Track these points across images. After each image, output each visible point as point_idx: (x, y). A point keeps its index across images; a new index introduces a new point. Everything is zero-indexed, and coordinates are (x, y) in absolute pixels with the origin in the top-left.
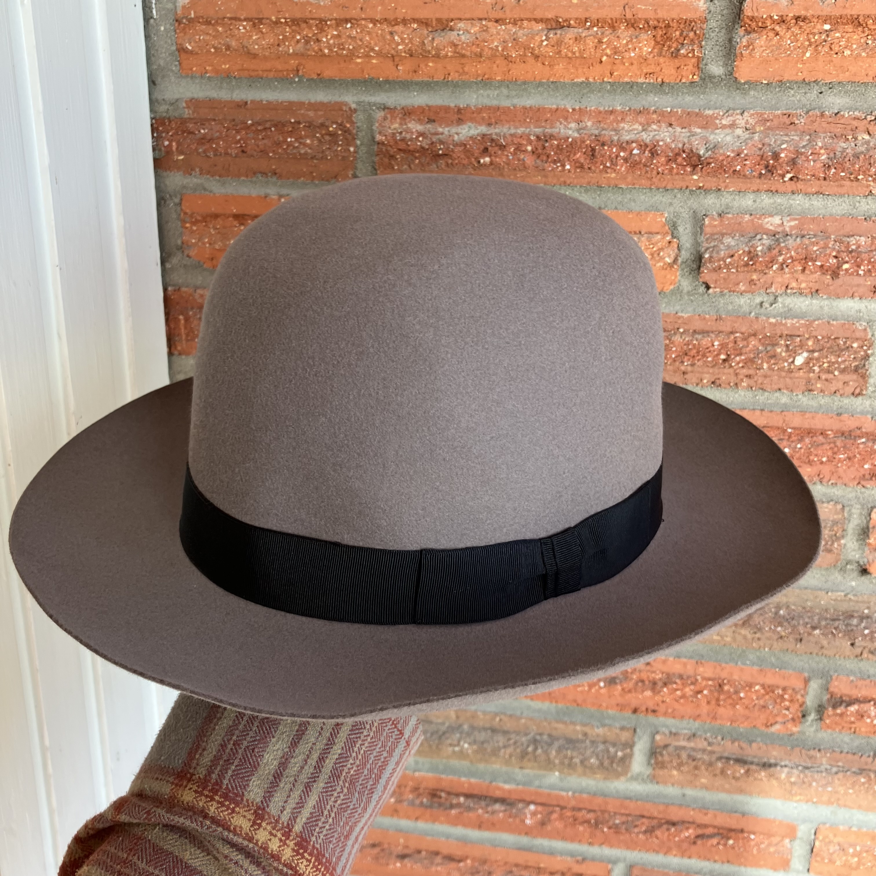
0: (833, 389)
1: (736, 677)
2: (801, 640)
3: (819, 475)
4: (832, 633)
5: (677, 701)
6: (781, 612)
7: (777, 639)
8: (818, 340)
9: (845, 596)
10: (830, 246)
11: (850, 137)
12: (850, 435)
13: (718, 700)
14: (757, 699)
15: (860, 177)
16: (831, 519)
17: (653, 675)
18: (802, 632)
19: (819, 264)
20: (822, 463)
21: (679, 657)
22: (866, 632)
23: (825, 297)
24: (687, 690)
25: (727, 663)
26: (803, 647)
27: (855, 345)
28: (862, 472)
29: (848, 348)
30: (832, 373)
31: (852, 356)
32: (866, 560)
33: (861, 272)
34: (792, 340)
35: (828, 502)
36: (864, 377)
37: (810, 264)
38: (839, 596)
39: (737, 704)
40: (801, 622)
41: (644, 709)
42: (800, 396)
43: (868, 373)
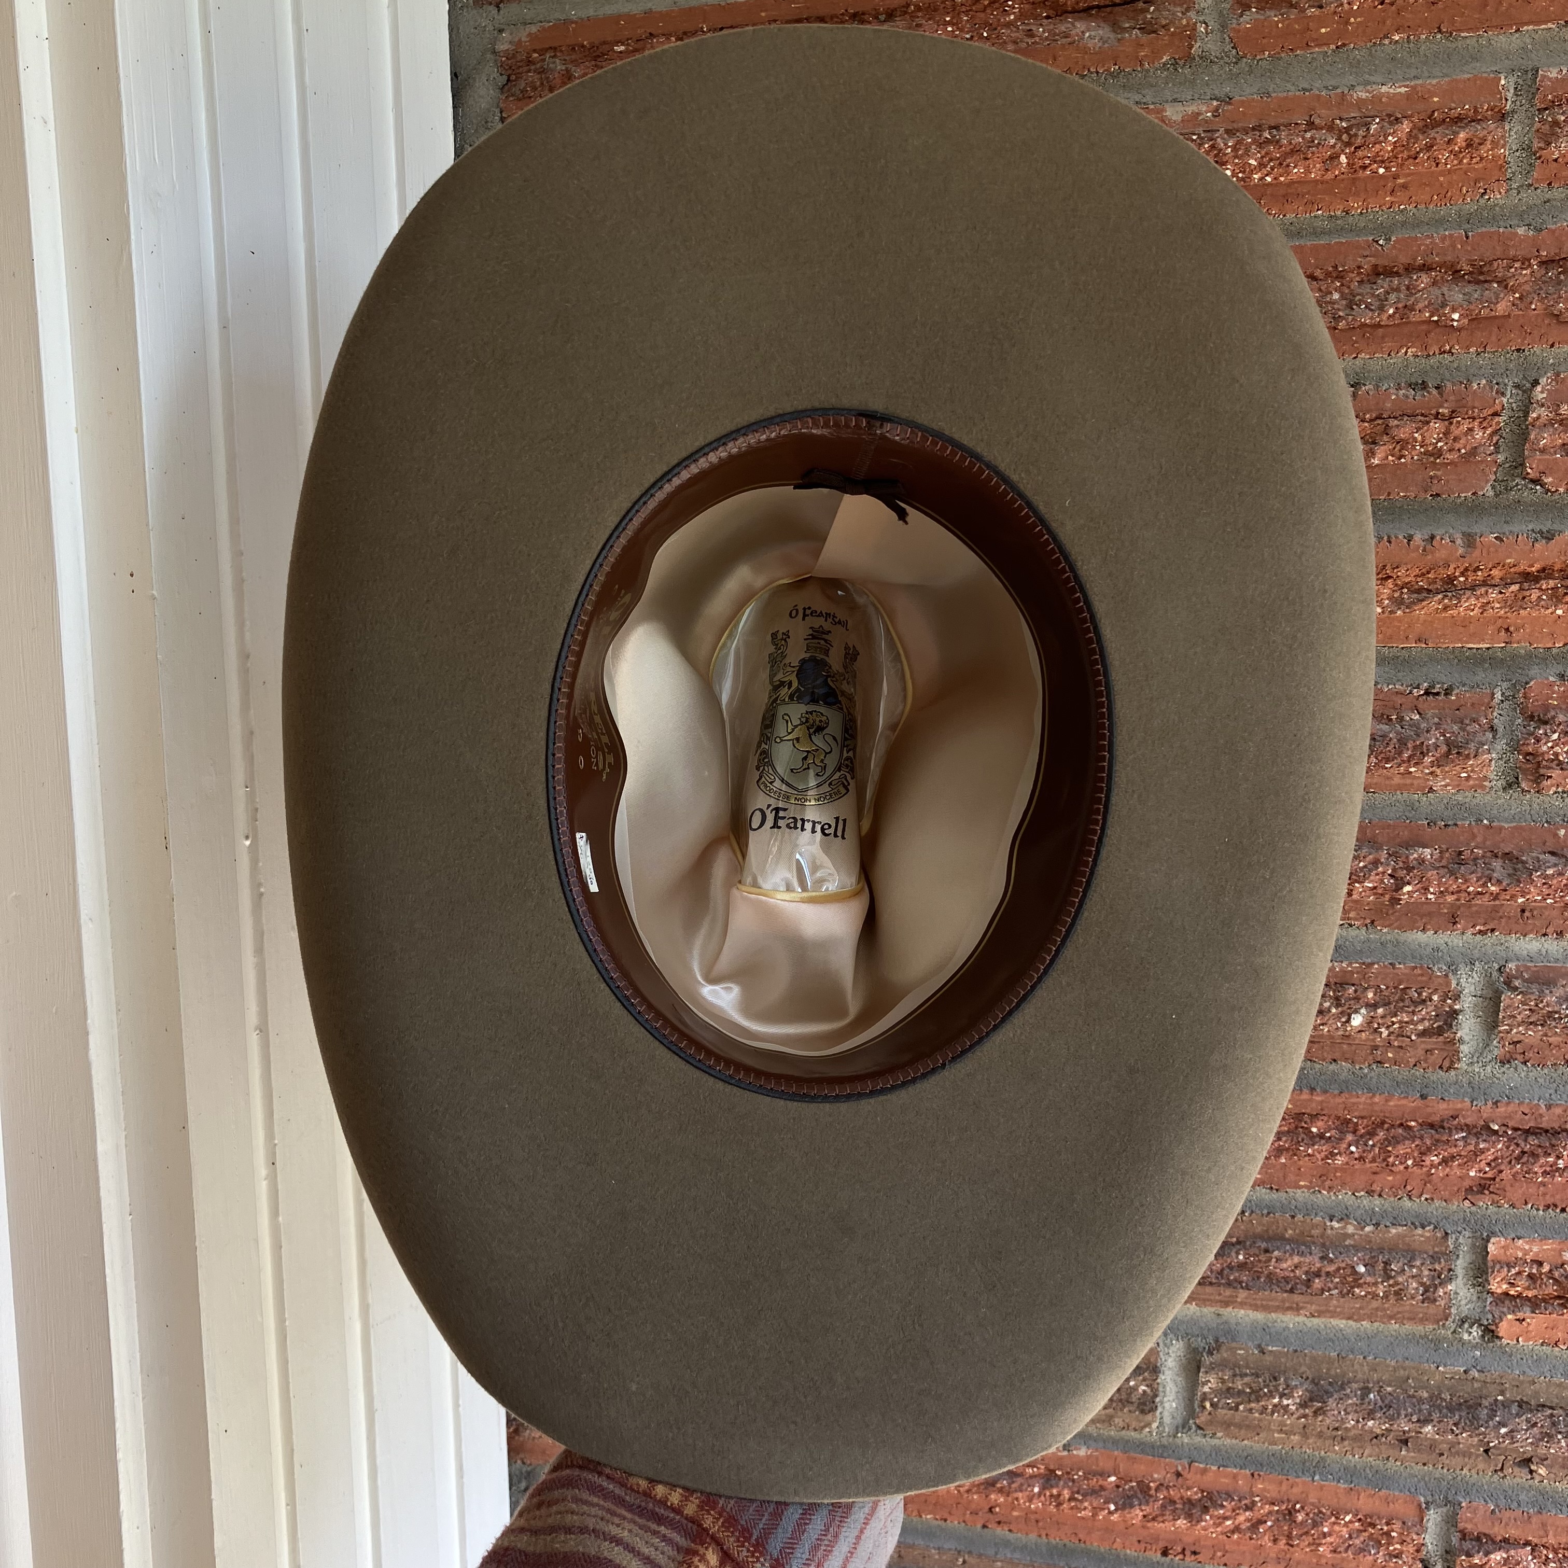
0: (1412, 1061)
1: (1312, 1500)
2: (1405, 1442)
3: (1405, 1187)
4: (1452, 1430)
5: (1228, 1537)
6: (1372, 1396)
7: (1371, 1440)
8: (1381, 991)
9: (1465, 1372)
10: (1383, 860)
11: (1394, 717)
12: (1443, 1128)
13: (1289, 1537)
14: (1350, 1537)
15: (1412, 770)
16: (1430, 1253)
17: (1189, 1493)
18: (1407, 1428)
19: (1370, 885)
20: (1406, 1168)
21: (1224, 1466)
22: (1503, 1431)
23: (1385, 930)
24: (1241, 1518)
25: (1298, 1477)
26: (1412, 1454)
27: (1435, 998)
28: (1467, 1184)
29: (1424, 1001)
30: (1409, 1037)
31: (1433, 1013)
32: (1490, 1316)
33: (1430, 896)
34: (1345, 990)
35: (1423, 1227)
36: (1452, 1042)
37: (1357, 885)
38: (1455, 1373)
39: (1320, 1545)
40: (1403, 1412)
41: (1179, 1549)
42: (1366, 1071)
43: (1458, 1035)
